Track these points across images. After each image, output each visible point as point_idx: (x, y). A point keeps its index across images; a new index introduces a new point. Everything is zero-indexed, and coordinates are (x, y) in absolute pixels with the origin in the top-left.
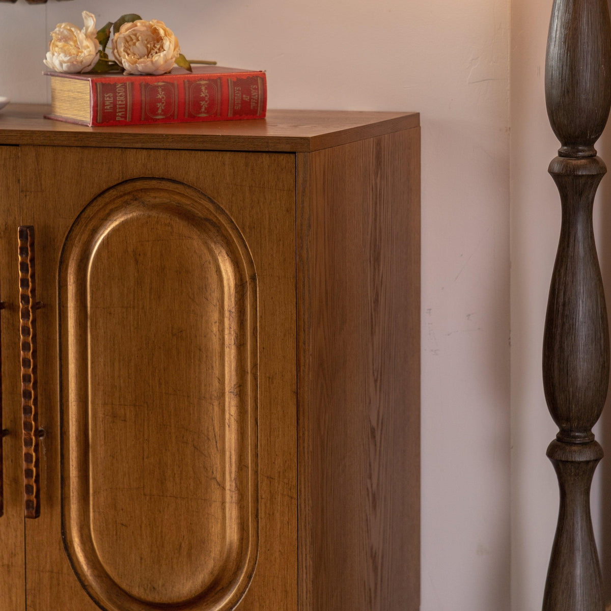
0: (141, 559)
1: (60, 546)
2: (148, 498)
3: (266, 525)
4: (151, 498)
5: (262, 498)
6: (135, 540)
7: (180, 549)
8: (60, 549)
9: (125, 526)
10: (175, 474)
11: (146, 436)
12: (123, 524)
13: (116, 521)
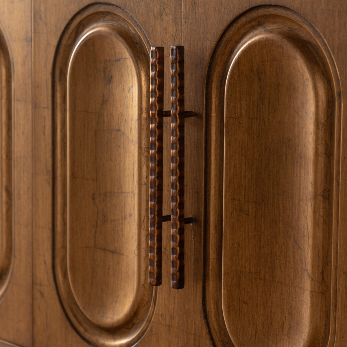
0: (256, 332)
1: (201, 314)
2: (262, 282)
3: (342, 315)
4: (264, 282)
5: (339, 291)
6: (253, 316)
7: (283, 328)
8: (201, 317)
9: (247, 304)
10: (281, 264)
11: (263, 229)
12: (244, 302)
13: (240, 299)
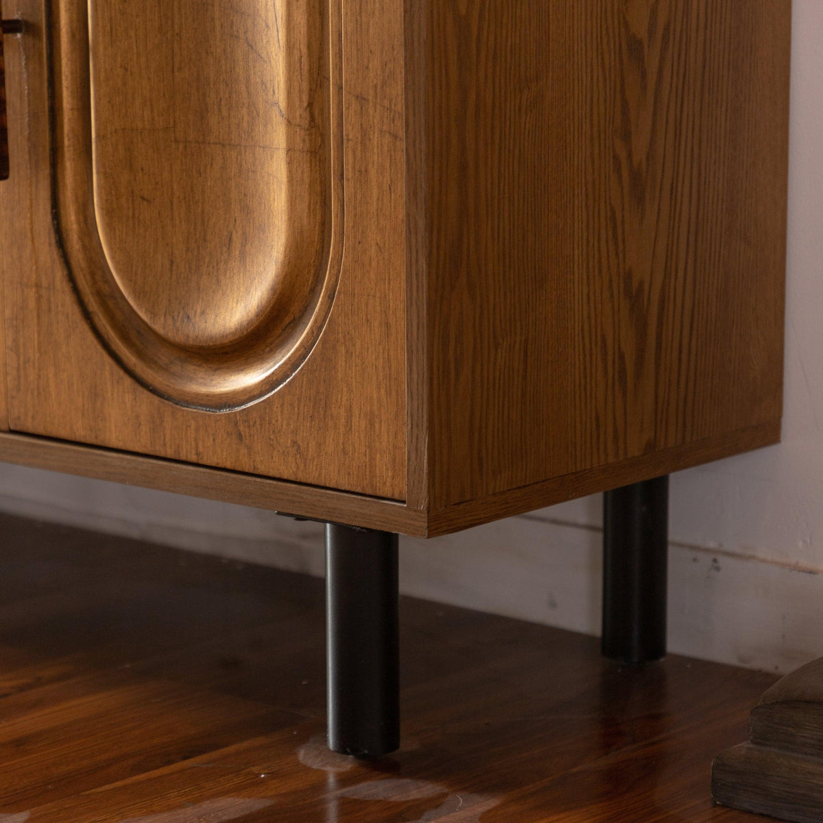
0: (172, 263)
1: (50, 238)
2: (181, 146)
3: (356, 192)
4: (185, 147)
5: (348, 140)
6: (163, 227)
7: (229, 244)
8: (50, 245)
9: (148, 201)
10: (221, 100)
11: (176, 27)
12: (143, 198)
13: (133, 192)
